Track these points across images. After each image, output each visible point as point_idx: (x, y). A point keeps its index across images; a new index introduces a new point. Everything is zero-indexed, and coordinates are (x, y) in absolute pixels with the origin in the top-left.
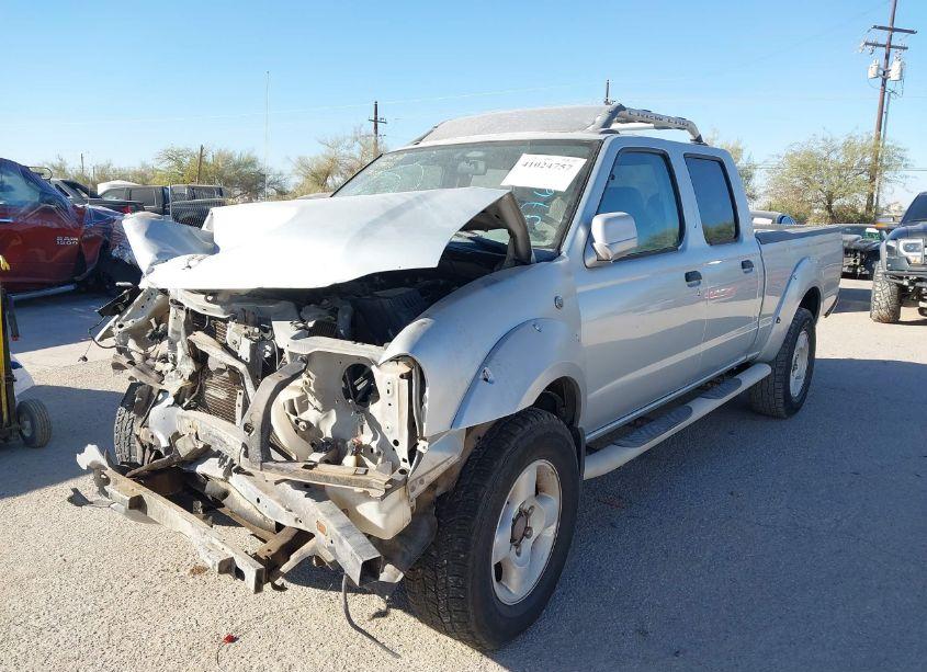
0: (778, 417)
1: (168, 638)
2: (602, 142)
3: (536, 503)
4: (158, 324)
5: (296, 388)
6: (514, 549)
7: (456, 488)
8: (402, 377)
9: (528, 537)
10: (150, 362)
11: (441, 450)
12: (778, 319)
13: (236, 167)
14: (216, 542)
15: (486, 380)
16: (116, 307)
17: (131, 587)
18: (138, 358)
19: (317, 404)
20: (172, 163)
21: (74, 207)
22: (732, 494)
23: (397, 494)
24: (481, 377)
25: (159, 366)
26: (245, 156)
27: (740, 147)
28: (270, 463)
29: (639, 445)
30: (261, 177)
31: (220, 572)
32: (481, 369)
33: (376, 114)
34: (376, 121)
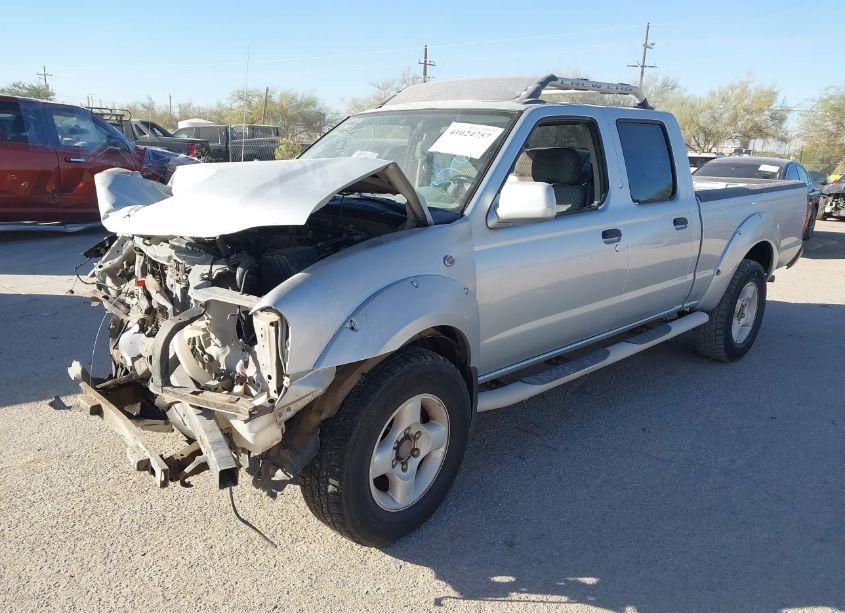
0: (717, 360)
1: (126, 517)
2: (521, 112)
3: (422, 428)
4: (129, 264)
5: (198, 328)
6: (399, 467)
7: (338, 415)
8: (272, 324)
9: (415, 457)
10: (122, 297)
11: (306, 385)
12: (719, 271)
13: (298, 106)
14: (141, 445)
15: (352, 328)
16: (98, 251)
17: (110, 474)
18: (113, 293)
19: (217, 341)
20: (242, 103)
21: (137, 149)
22: (644, 430)
23: (265, 419)
24: (348, 325)
25: (128, 300)
26: (306, 96)
27: (776, 90)
28: (169, 388)
29: (543, 382)
30: (321, 116)
31: (139, 469)
32: (349, 319)
33: (426, 57)
34: (425, 64)
